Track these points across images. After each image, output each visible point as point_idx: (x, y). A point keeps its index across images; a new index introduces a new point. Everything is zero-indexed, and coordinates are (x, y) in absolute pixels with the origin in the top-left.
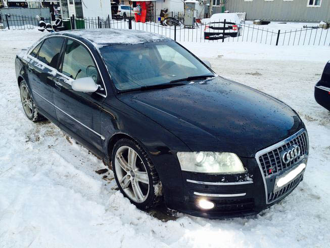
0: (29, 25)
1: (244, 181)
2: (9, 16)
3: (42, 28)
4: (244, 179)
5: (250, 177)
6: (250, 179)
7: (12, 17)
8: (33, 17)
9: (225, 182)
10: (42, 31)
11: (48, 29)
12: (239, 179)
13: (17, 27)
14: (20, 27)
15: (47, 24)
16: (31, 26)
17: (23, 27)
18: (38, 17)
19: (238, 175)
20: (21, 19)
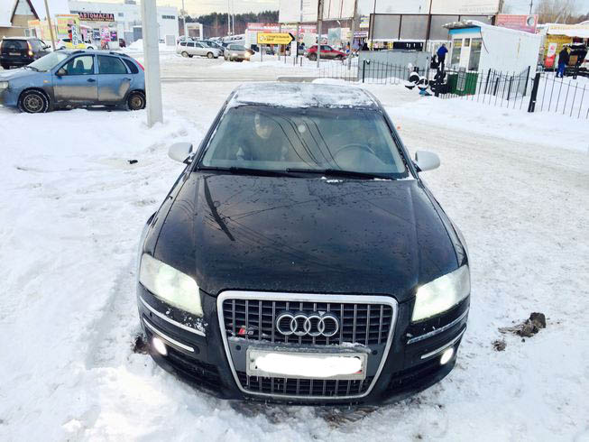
0: (393, 78)
1: (193, 327)
2: (369, 64)
3: (413, 84)
4: (193, 325)
5: (203, 326)
6: (202, 328)
7: (372, 64)
8: (403, 66)
9: (169, 316)
10: (411, 88)
11: (420, 86)
12: (188, 321)
13: (375, 79)
14: (379, 80)
15: (421, 78)
16: (397, 79)
17: (384, 80)
18: (410, 66)
19: (189, 314)
20: (385, 67)
